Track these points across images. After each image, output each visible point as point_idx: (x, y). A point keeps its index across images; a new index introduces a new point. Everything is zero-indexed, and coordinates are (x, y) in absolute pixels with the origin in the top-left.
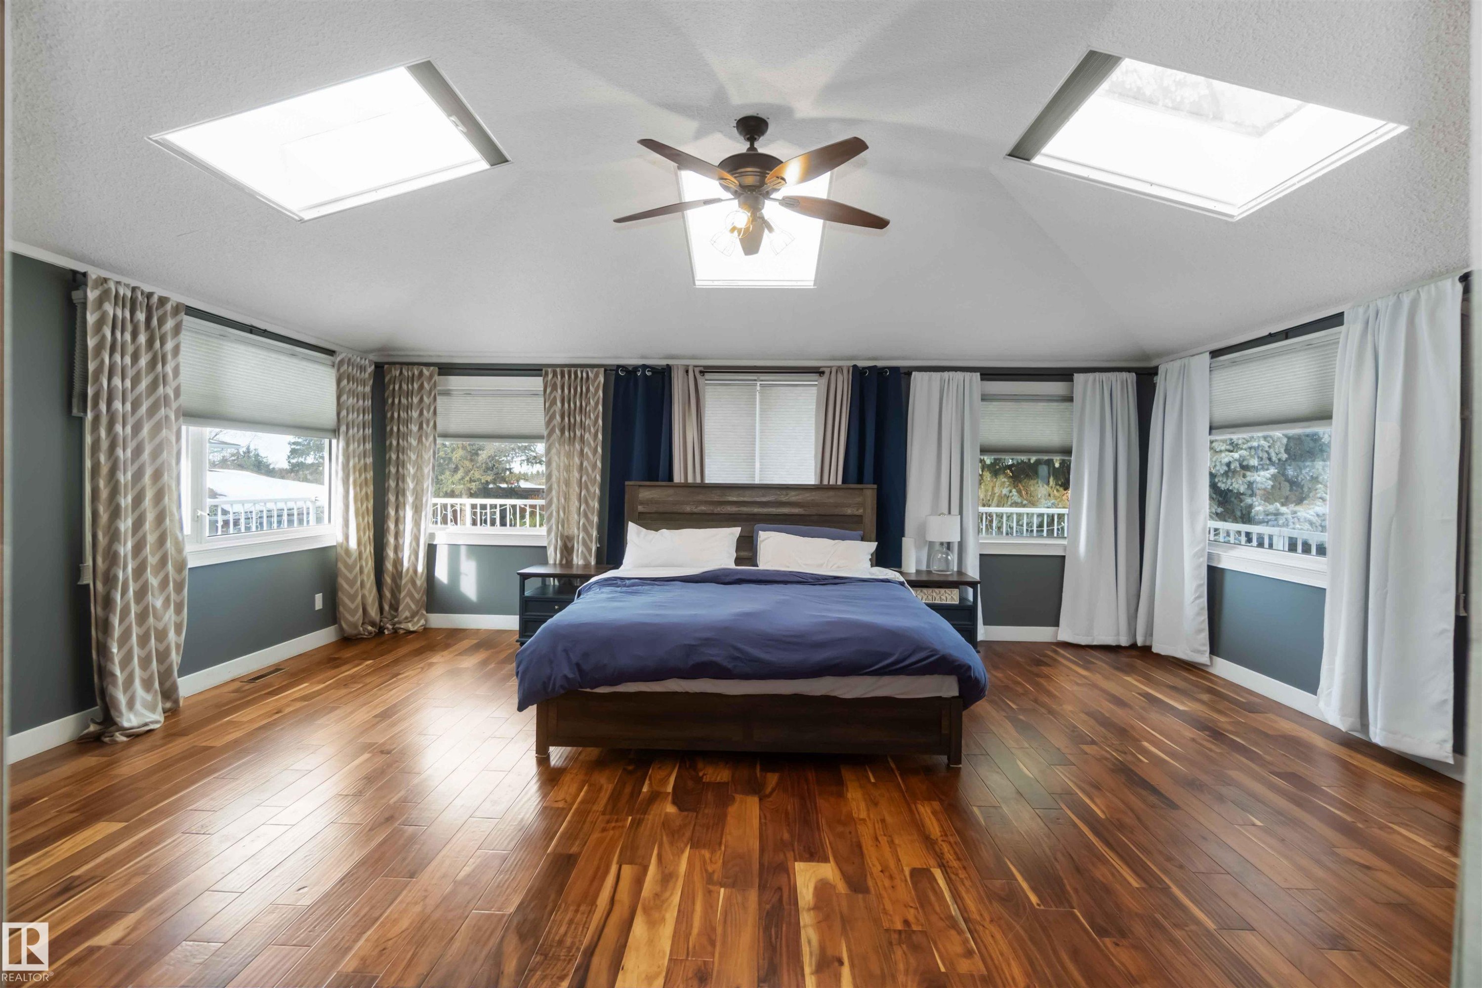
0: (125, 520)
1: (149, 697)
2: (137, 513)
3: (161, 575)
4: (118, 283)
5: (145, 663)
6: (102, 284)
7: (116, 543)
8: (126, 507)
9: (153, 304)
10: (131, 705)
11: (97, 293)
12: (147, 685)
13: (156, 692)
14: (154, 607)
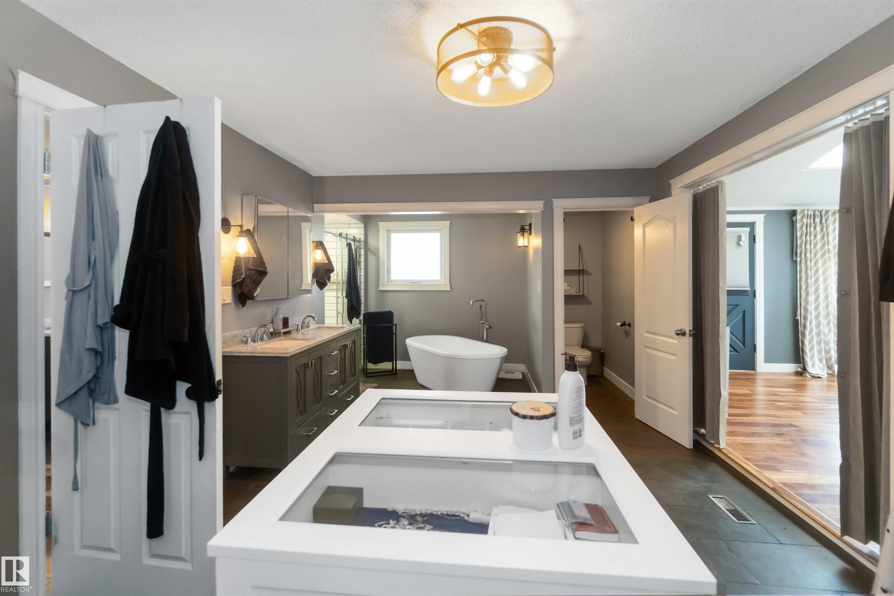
0: (811, 297)
1: (821, 366)
2: (816, 295)
3: (827, 320)
4: (808, 210)
5: (820, 352)
6: (802, 212)
7: (808, 305)
8: (812, 292)
9: (823, 214)
10: (813, 365)
11: (801, 216)
12: (821, 360)
13: (824, 364)
14: (824, 332)
